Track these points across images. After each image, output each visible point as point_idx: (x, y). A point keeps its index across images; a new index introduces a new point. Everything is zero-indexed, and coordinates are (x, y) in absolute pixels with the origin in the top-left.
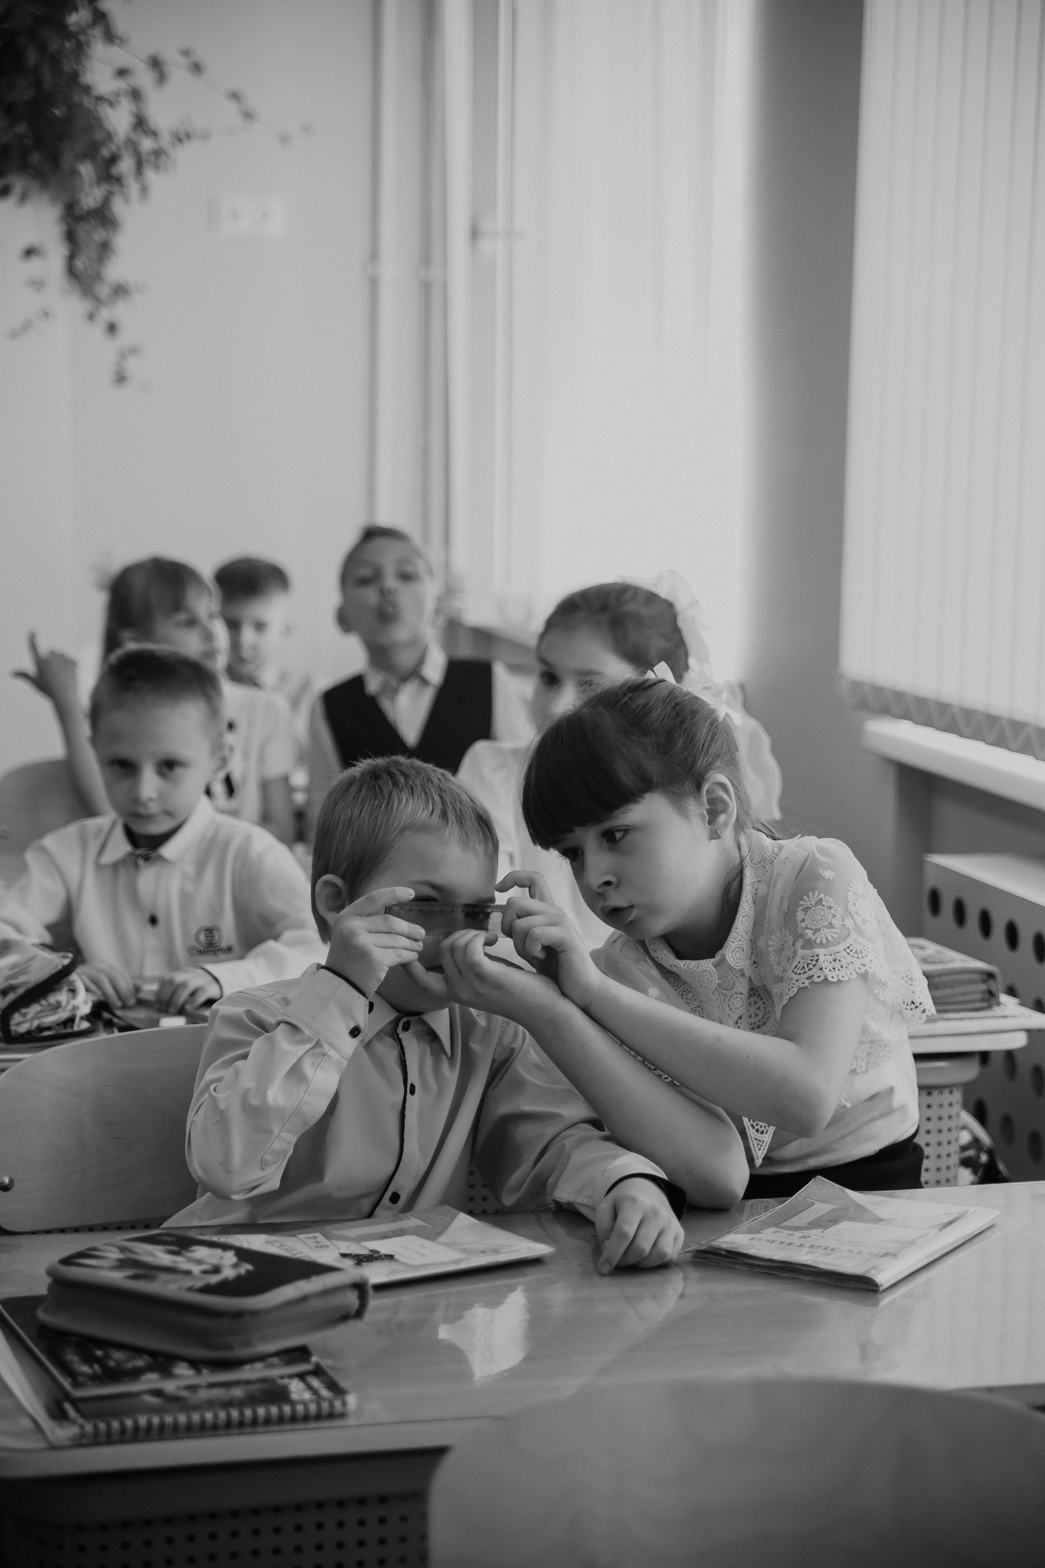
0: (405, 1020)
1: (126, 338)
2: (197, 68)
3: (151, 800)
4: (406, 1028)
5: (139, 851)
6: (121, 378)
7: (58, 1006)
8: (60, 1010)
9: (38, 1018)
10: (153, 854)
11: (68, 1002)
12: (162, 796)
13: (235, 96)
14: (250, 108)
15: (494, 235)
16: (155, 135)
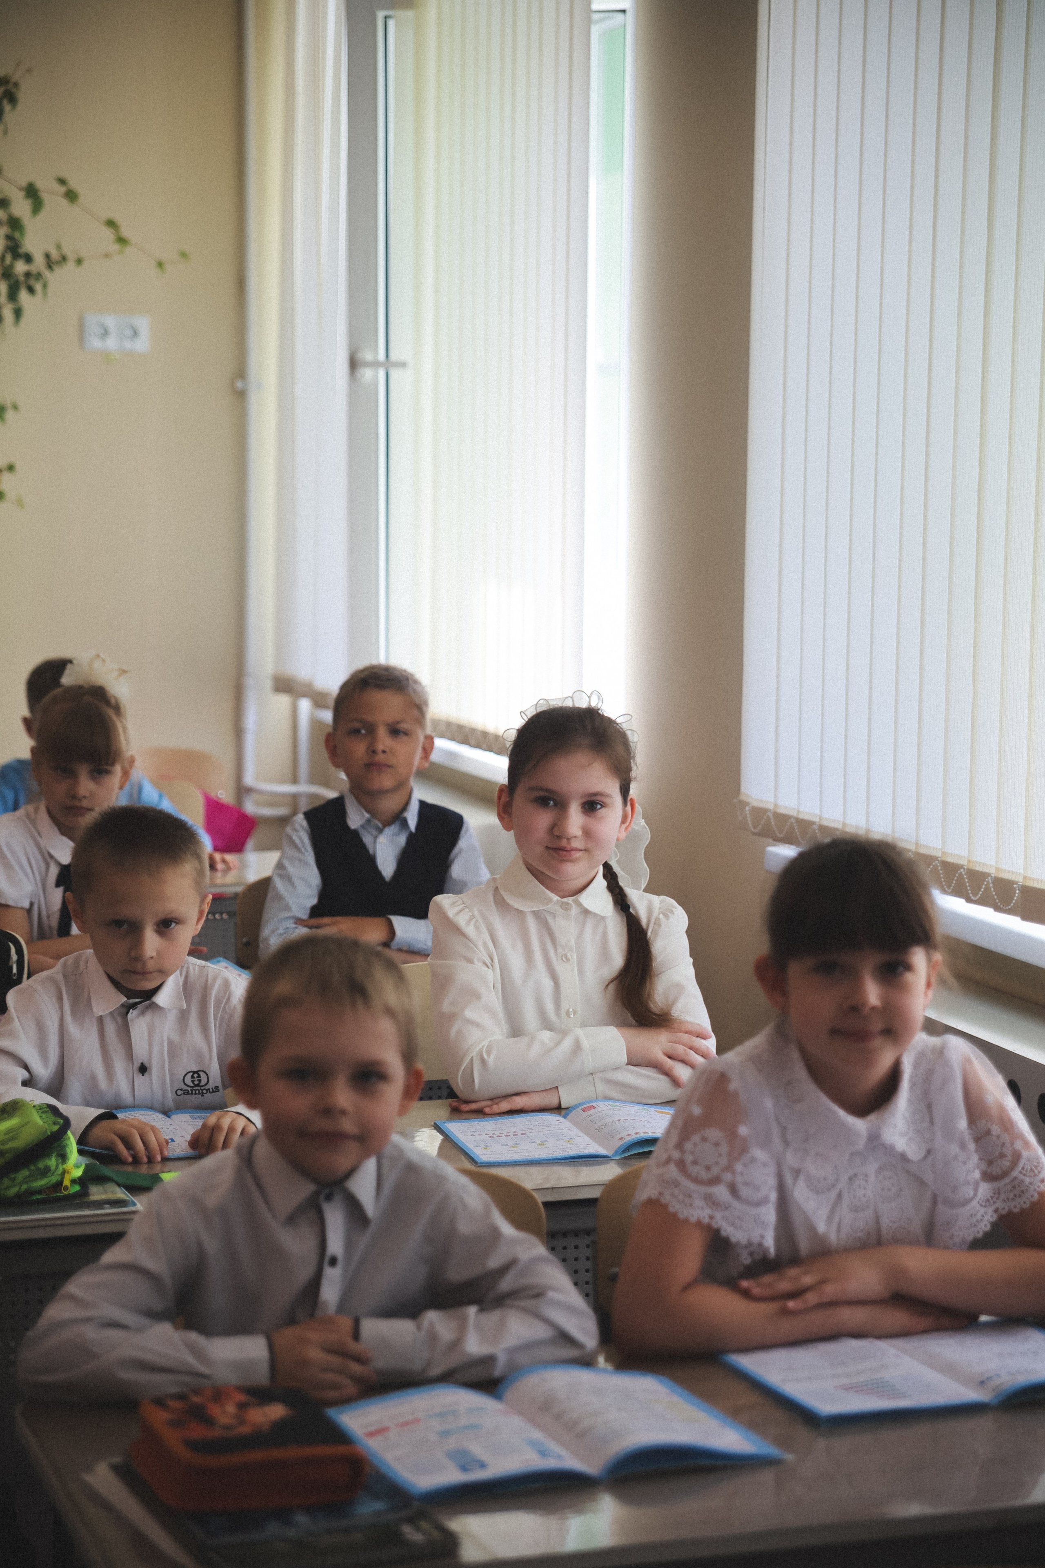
0: (327, 1191)
2: (71, 196)
3: (151, 958)
4: (329, 1198)
7: (46, 1171)
8: (49, 1174)
9: (26, 1183)
11: (57, 1167)
12: (160, 954)
13: (110, 223)
14: (125, 232)
15: (376, 364)
16: (28, 258)
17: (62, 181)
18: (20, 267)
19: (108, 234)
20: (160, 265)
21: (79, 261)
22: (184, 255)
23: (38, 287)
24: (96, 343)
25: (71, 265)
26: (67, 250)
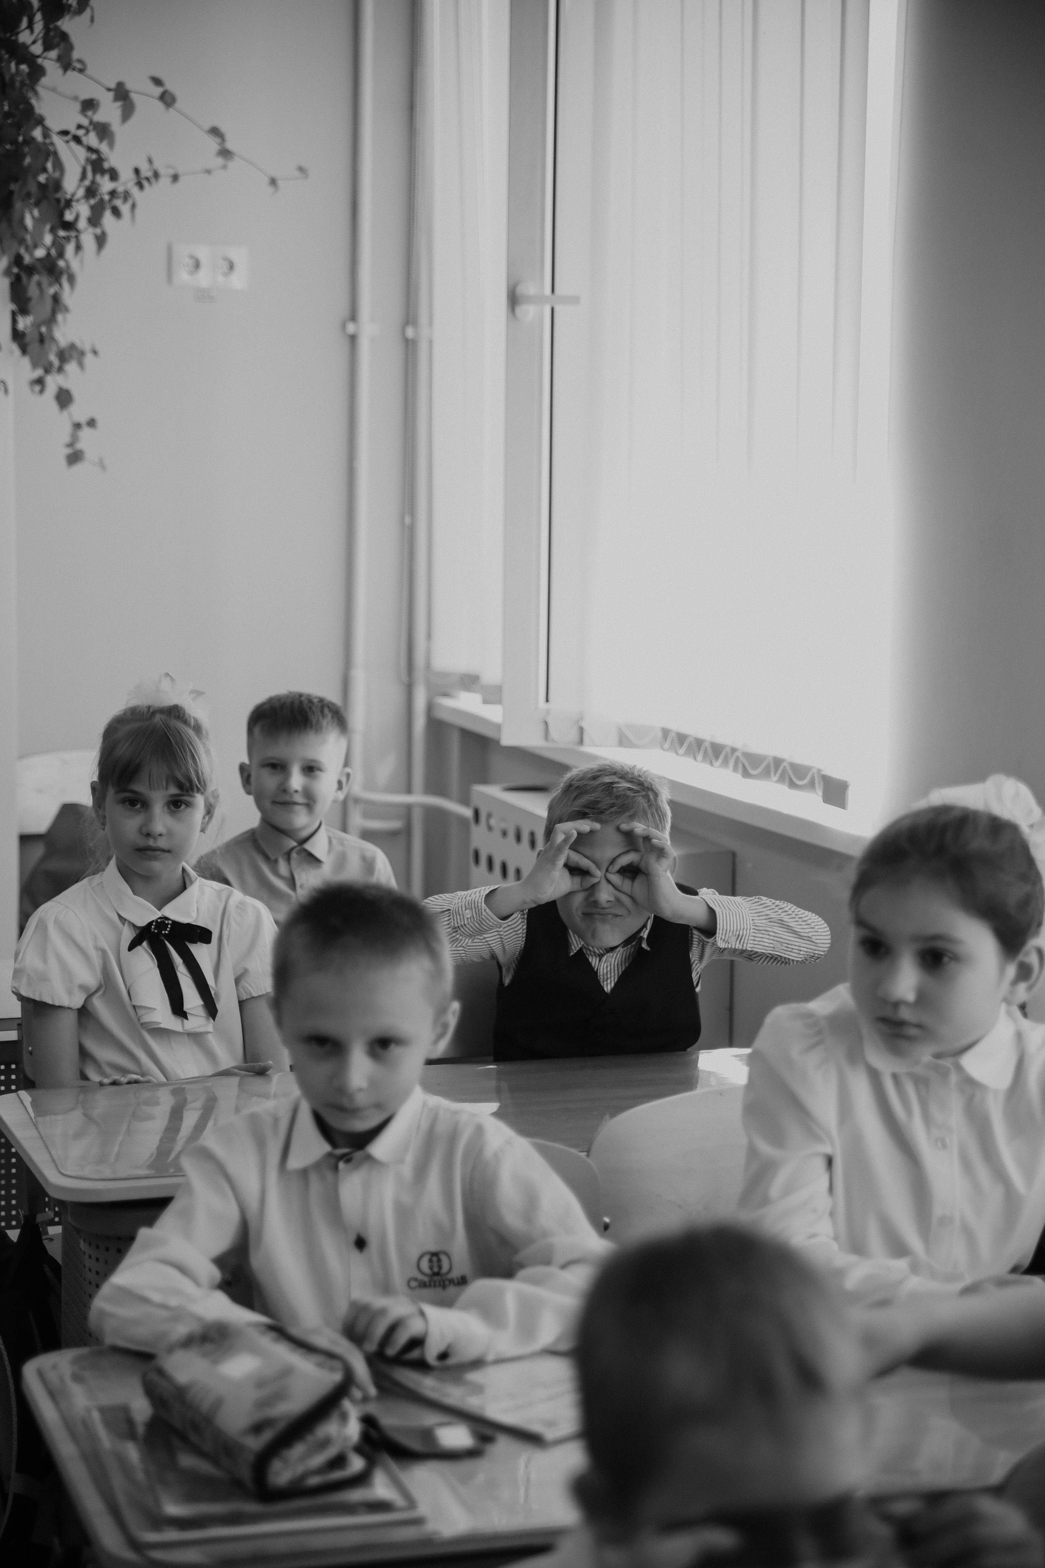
1: (79, 411)
2: (167, 99)
3: (360, 1090)
5: (340, 1151)
6: (74, 458)
8: (327, 1447)
9: (305, 1460)
10: (358, 1155)
12: (373, 1083)
13: (215, 132)
14: (230, 145)
15: (539, 300)
16: (114, 175)
17: (157, 82)
18: (106, 185)
19: (213, 144)
20: (273, 182)
21: (175, 178)
22: (301, 169)
23: (125, 209)
24: (183, 276)
25: (165, 181)
26: (158, 165)
